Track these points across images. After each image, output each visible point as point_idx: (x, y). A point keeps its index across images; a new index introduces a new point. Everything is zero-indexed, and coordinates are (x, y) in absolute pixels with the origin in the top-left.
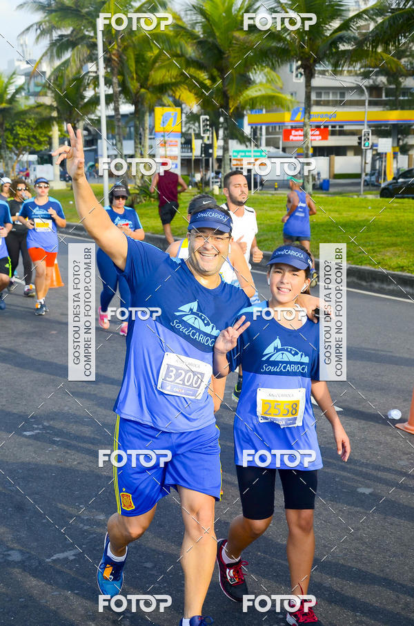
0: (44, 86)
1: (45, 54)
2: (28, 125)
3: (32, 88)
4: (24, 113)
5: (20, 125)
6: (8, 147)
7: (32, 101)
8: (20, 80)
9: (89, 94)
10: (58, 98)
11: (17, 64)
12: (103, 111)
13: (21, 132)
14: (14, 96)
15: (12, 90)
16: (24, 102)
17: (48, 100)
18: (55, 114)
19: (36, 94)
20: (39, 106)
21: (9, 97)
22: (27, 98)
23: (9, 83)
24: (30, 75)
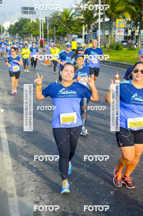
0: (81, 13)
1: (82, 2)
2: (75, 25)
3: (77, 13)
4: (74, 21)
5: (73, 26)
6: (68, 33)
7: (77, 18)
8: (73, 11)
9: (95, 15)
10: (85, 16)
11: (73, 5)
12: (100, 21)
13: (72, 27)
14: (71, 16)
15: (71, 14)
16: (75, 18)
17: (82, 17)
18: (84, 22)
19: (78, 15)
20: (79, 19)
21: (70, 16)
22: (75, 17)
23: (70, 12)
24: (77, 9)
